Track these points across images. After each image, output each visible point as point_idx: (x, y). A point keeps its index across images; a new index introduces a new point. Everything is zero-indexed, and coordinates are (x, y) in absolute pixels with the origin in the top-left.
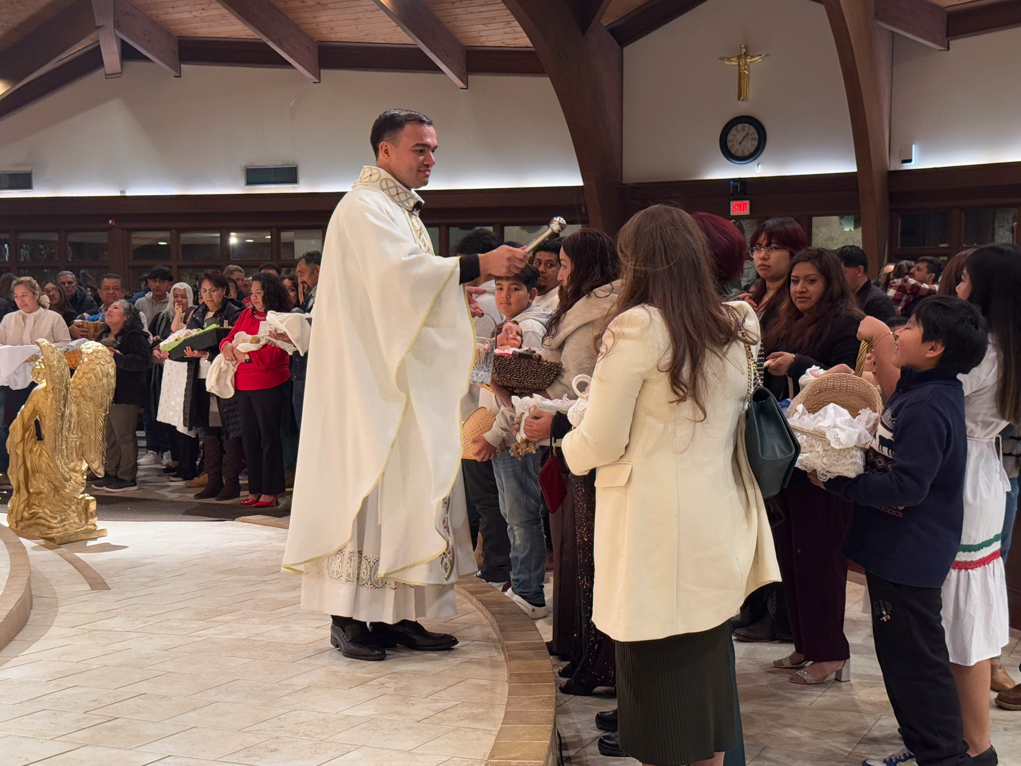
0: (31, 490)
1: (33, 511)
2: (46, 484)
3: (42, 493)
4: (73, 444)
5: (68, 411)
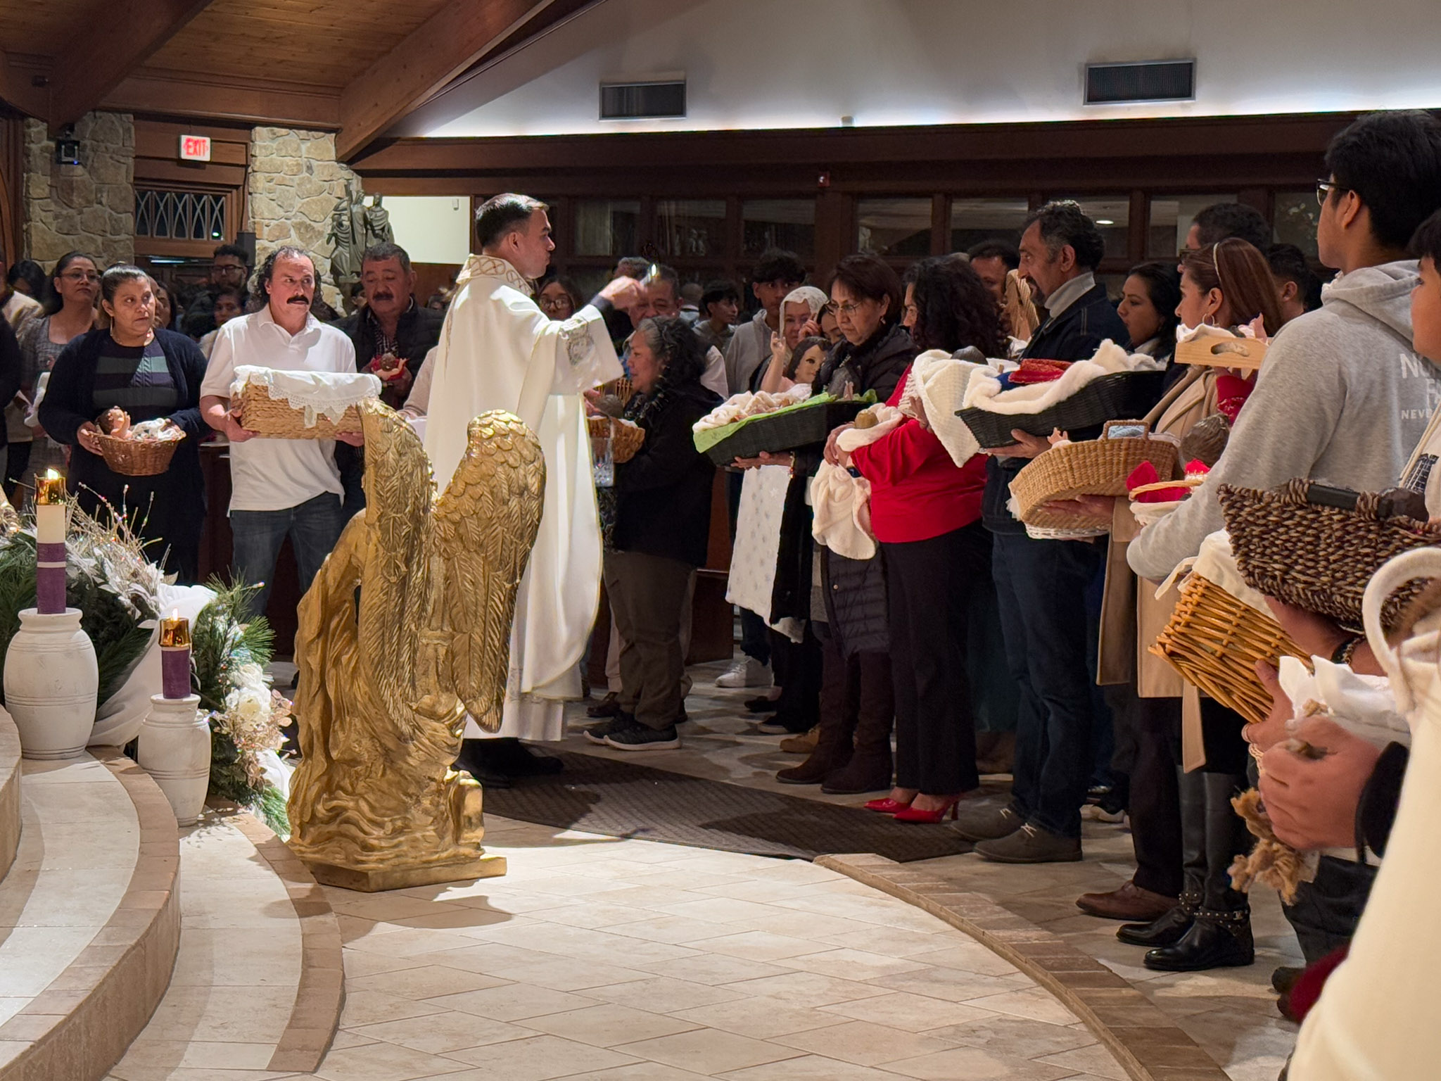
0: (334, 754)
1: (335, 803)
2: (366, 742)
3: (359, 763)
4: (430, 651)
5: (420, 574)
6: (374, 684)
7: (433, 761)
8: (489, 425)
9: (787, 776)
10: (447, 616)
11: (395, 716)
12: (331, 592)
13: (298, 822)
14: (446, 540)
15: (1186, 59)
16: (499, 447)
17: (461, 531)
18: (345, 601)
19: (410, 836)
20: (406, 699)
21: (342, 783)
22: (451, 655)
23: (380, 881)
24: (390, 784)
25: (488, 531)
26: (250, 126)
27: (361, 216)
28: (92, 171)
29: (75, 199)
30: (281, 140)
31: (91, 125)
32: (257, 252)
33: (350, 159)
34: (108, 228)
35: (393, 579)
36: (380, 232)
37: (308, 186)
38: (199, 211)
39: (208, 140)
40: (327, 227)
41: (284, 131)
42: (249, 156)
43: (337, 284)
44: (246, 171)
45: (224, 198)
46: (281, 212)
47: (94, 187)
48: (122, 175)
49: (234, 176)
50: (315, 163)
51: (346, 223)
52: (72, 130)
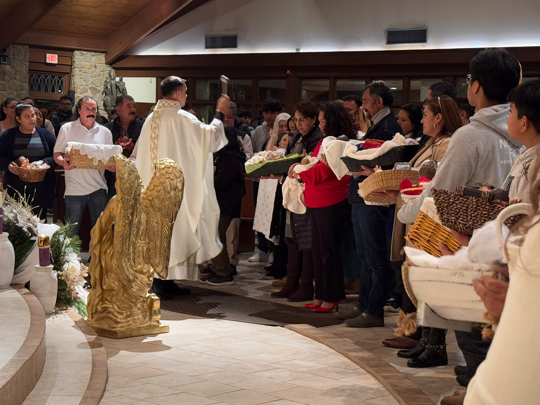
0: (104, 287)
1: (104, 305)
2: (116, 283)
3: (114, 290)
4: (141, 248)
5: (137, 219)
6: (119, 261)
7: (142, 290)
8: (163, 164)
9: (275, 295)
10: (147, 235)
11: (127, 273)
12: (103, 226)
13: (90, 313)
14: (146, 207)
15: (423, 28)
16: (166, 172)
17: (152, 203)
18: (109, 230)
19: (133, 318)
20: (131, 266)
21: (107, 298)
22: (148, 249)
23: (121, 335)
24: (125, 298)
25: (163, 204)
26: (73, 50)
27: (115, 85)
28: (13, 67)
29: (6, 77)
30: (84, 56)
31: (12, 50)
32: (75, 98)
33: (111, 63)
34: (19, 89)
35: (127, 221)
36: (122, 91)
37: (95, 73)
38: (53, 82)
39: (57, 56)
40: (102, 89)
41: (86, 52)
42: (72, 62)
43: (106, 110)
44: (71, 67)
45: (63, 78)
46: (85, 83)
47: (13, 73)
48: (24, 69)
49: (66, 69)
50: (97, 65)
51: (109, 87)
52: (5, 51)
